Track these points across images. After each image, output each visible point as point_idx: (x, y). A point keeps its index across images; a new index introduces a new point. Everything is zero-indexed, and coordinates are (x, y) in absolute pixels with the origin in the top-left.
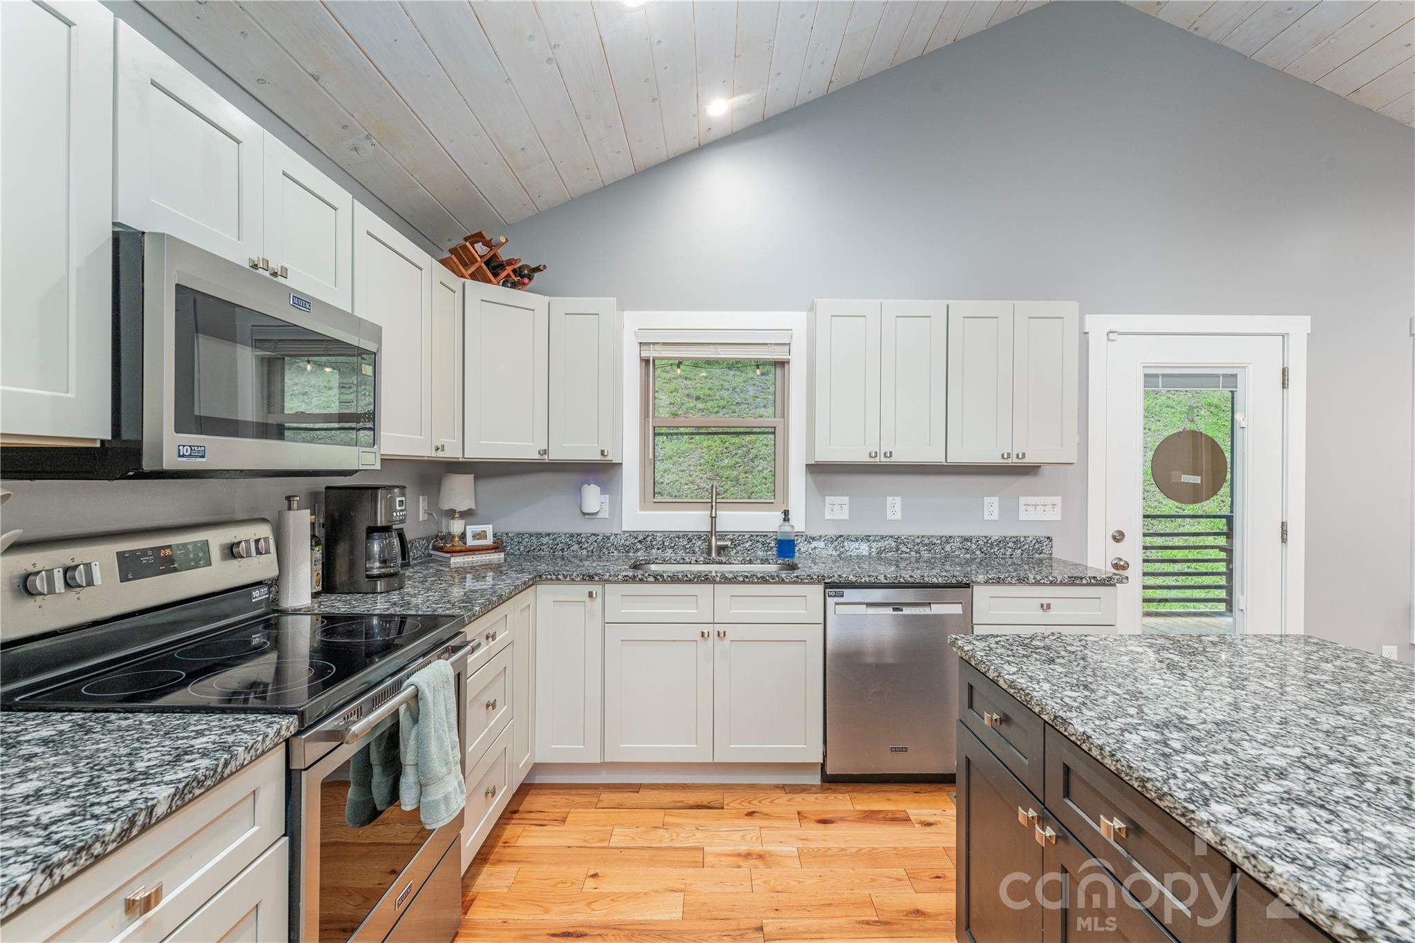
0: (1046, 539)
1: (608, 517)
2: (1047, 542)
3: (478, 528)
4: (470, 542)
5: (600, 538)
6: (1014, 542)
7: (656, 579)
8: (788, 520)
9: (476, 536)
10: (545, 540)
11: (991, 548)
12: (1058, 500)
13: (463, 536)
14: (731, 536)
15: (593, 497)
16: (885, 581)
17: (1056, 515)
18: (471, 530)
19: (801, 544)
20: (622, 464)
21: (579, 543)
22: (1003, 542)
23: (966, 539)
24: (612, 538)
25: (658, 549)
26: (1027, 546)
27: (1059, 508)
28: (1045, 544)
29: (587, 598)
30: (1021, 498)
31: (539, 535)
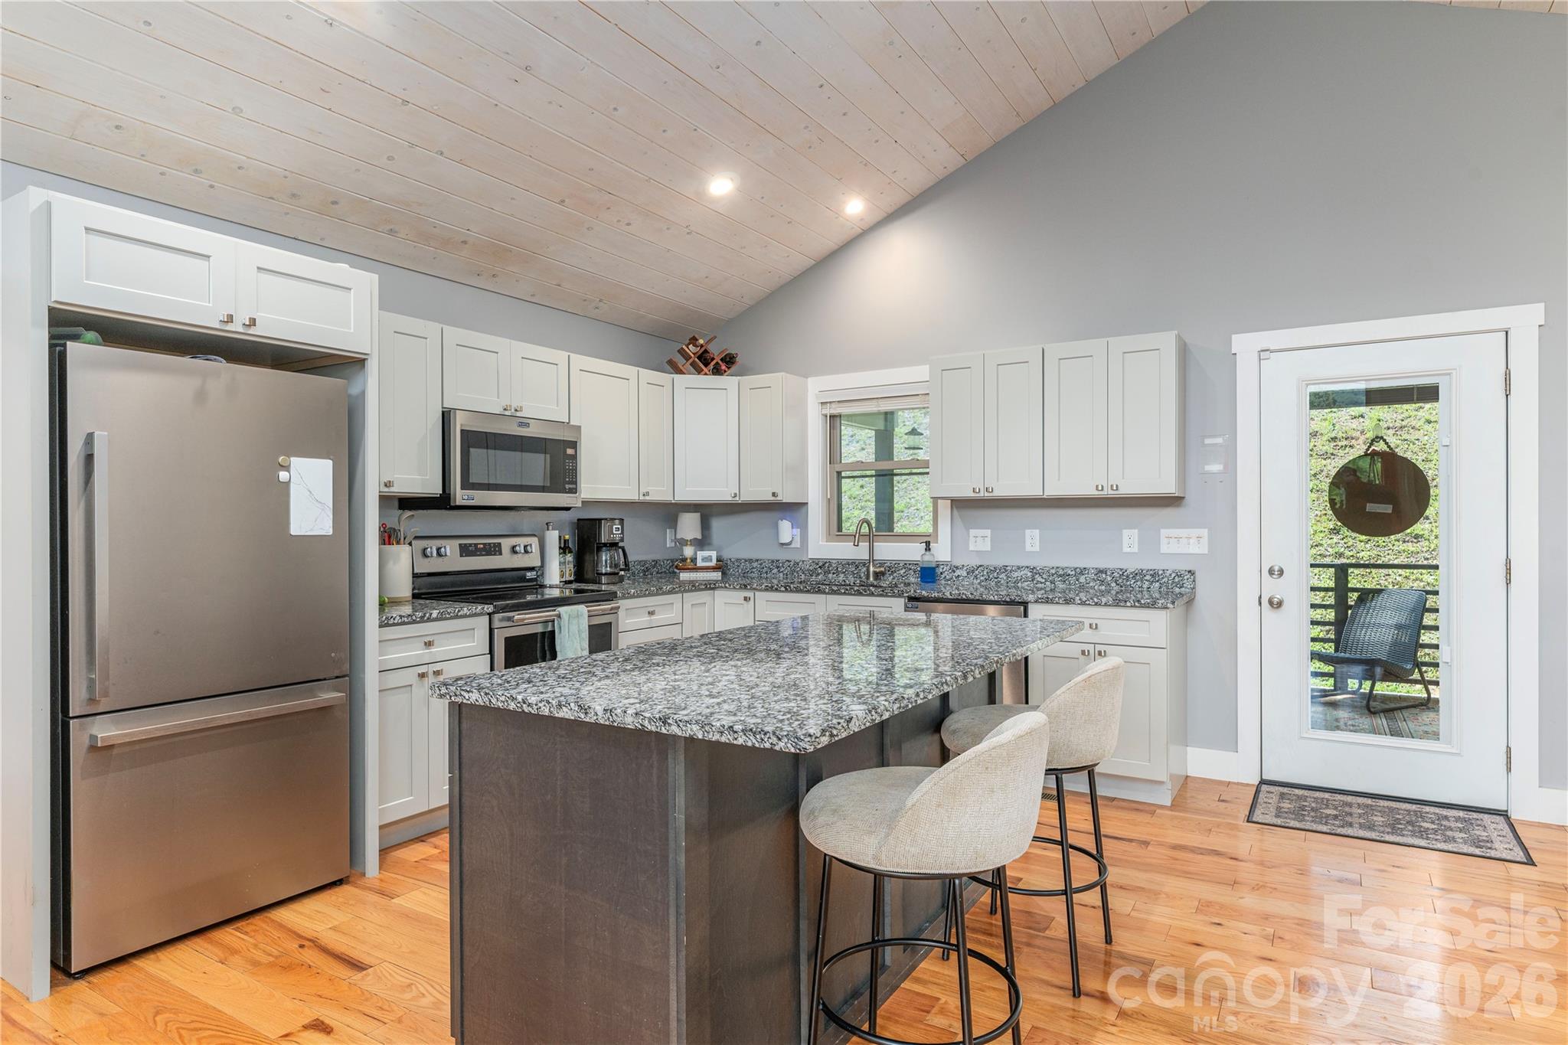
0: (1187, 573)
1: (799, 546)
2: (1188, 576)
3: (706, 553)
4: (700, 563)
5: (792, 563)
6: (1152, 575)
7: (786, 589)
8: (930, 550)
9: (704, 559)
10: (755, 564)
11: (1127, 580)
12: (1204, 532)
13: (694, 560)
14: (888, 564)
15: (786, 530)
16: (950, 597)
17: (1202, 548)
18: (700, 554)
19: (946, 573)
20: (807, 503)
21: (778, 567)
22: (1139, 575)
23: (1101, 571)
24: (800, 564)
25: (834, 573)
26: (1166, 580)
27: (1205, 540)
28: (1185, 578)
29: (743, 602)
30: (1162, 531)
31: (751, 561)
